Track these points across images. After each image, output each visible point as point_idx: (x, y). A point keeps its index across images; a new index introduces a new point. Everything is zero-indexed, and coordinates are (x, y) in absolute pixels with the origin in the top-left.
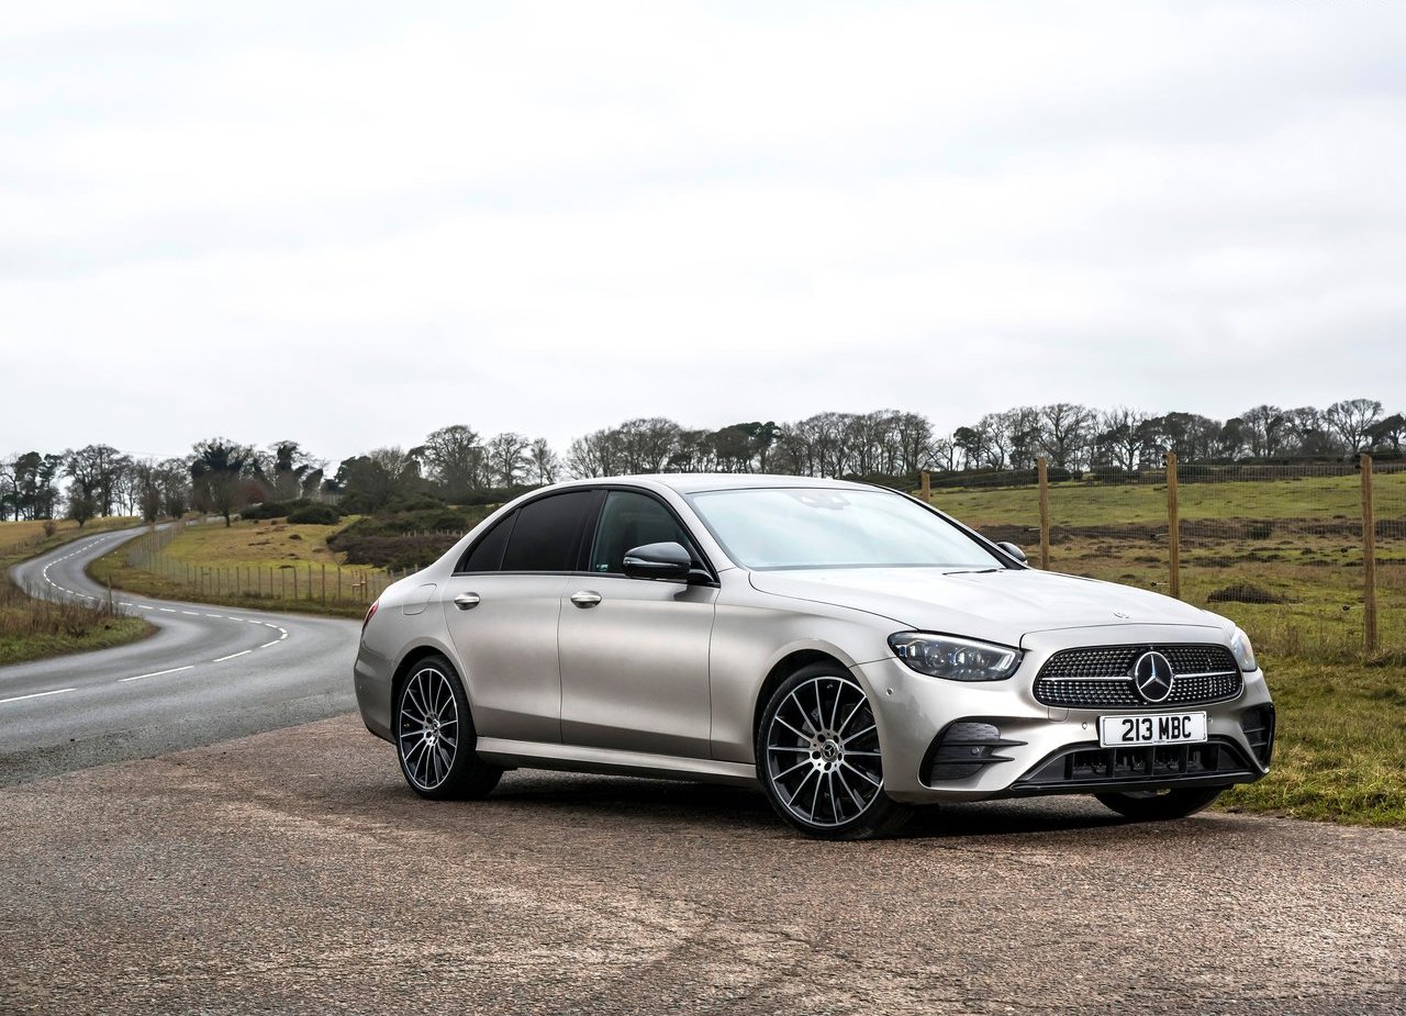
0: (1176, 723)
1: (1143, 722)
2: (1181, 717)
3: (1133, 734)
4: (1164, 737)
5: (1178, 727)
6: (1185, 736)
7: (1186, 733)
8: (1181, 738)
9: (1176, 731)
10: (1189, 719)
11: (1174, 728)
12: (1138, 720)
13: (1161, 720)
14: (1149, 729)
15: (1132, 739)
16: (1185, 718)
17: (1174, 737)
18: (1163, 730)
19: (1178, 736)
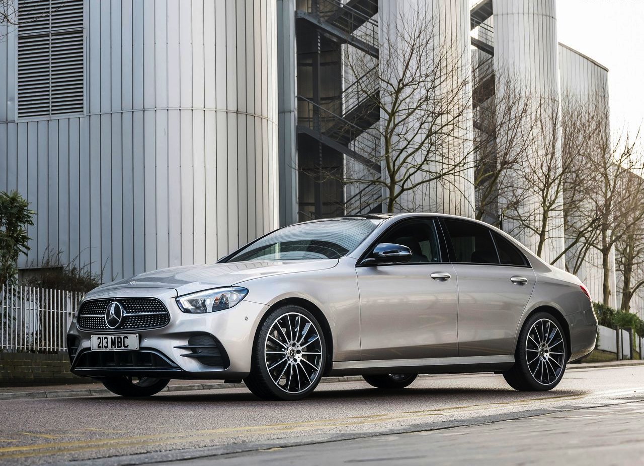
0: (119, 340)
1: (104, 339)
2: (122, 337)
3: (101, 345)
4: (113, 347)
5: (121, 342)
6: (125, 347)
7: (126, 345)
8: (123, 348)
9: (120, 345)
10: (128, 338)
11: (118, 342)
12: (102, 338)
13: (111, 337)
14: (107, 343)
15: (100, 347)
16: (124, 337)
17: (118, 347)
18: (113, 343)
19: (121, 347)
